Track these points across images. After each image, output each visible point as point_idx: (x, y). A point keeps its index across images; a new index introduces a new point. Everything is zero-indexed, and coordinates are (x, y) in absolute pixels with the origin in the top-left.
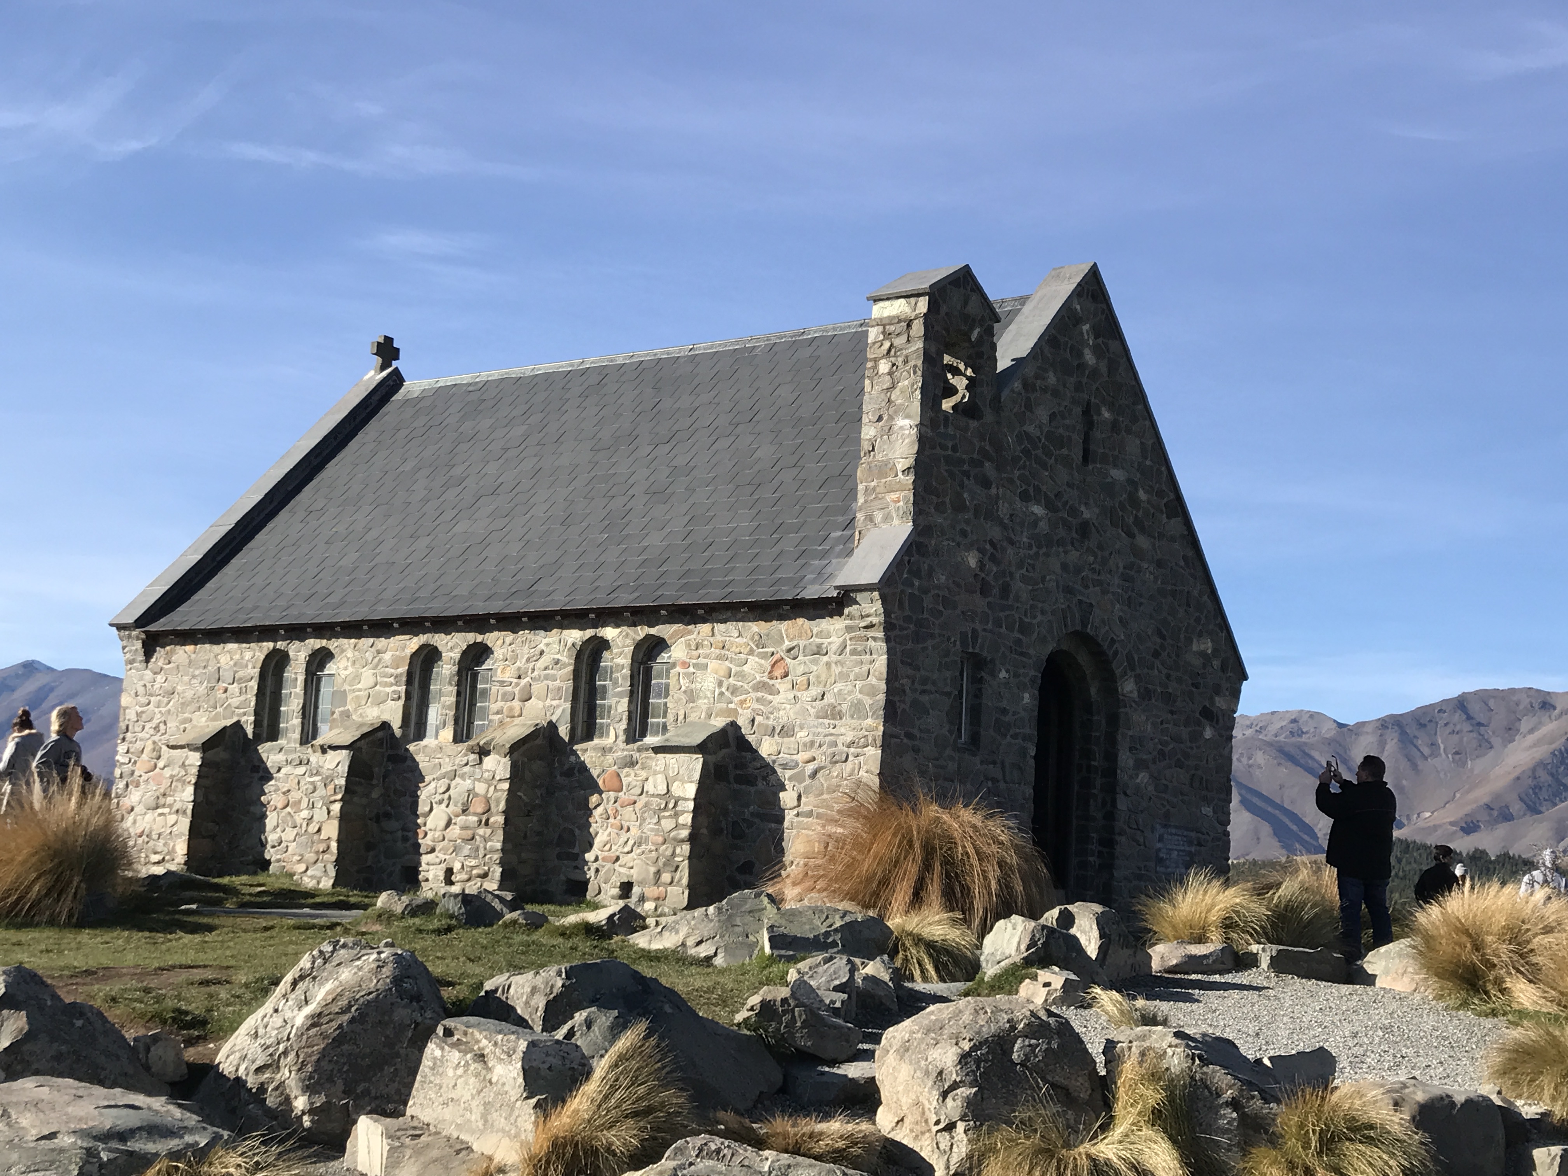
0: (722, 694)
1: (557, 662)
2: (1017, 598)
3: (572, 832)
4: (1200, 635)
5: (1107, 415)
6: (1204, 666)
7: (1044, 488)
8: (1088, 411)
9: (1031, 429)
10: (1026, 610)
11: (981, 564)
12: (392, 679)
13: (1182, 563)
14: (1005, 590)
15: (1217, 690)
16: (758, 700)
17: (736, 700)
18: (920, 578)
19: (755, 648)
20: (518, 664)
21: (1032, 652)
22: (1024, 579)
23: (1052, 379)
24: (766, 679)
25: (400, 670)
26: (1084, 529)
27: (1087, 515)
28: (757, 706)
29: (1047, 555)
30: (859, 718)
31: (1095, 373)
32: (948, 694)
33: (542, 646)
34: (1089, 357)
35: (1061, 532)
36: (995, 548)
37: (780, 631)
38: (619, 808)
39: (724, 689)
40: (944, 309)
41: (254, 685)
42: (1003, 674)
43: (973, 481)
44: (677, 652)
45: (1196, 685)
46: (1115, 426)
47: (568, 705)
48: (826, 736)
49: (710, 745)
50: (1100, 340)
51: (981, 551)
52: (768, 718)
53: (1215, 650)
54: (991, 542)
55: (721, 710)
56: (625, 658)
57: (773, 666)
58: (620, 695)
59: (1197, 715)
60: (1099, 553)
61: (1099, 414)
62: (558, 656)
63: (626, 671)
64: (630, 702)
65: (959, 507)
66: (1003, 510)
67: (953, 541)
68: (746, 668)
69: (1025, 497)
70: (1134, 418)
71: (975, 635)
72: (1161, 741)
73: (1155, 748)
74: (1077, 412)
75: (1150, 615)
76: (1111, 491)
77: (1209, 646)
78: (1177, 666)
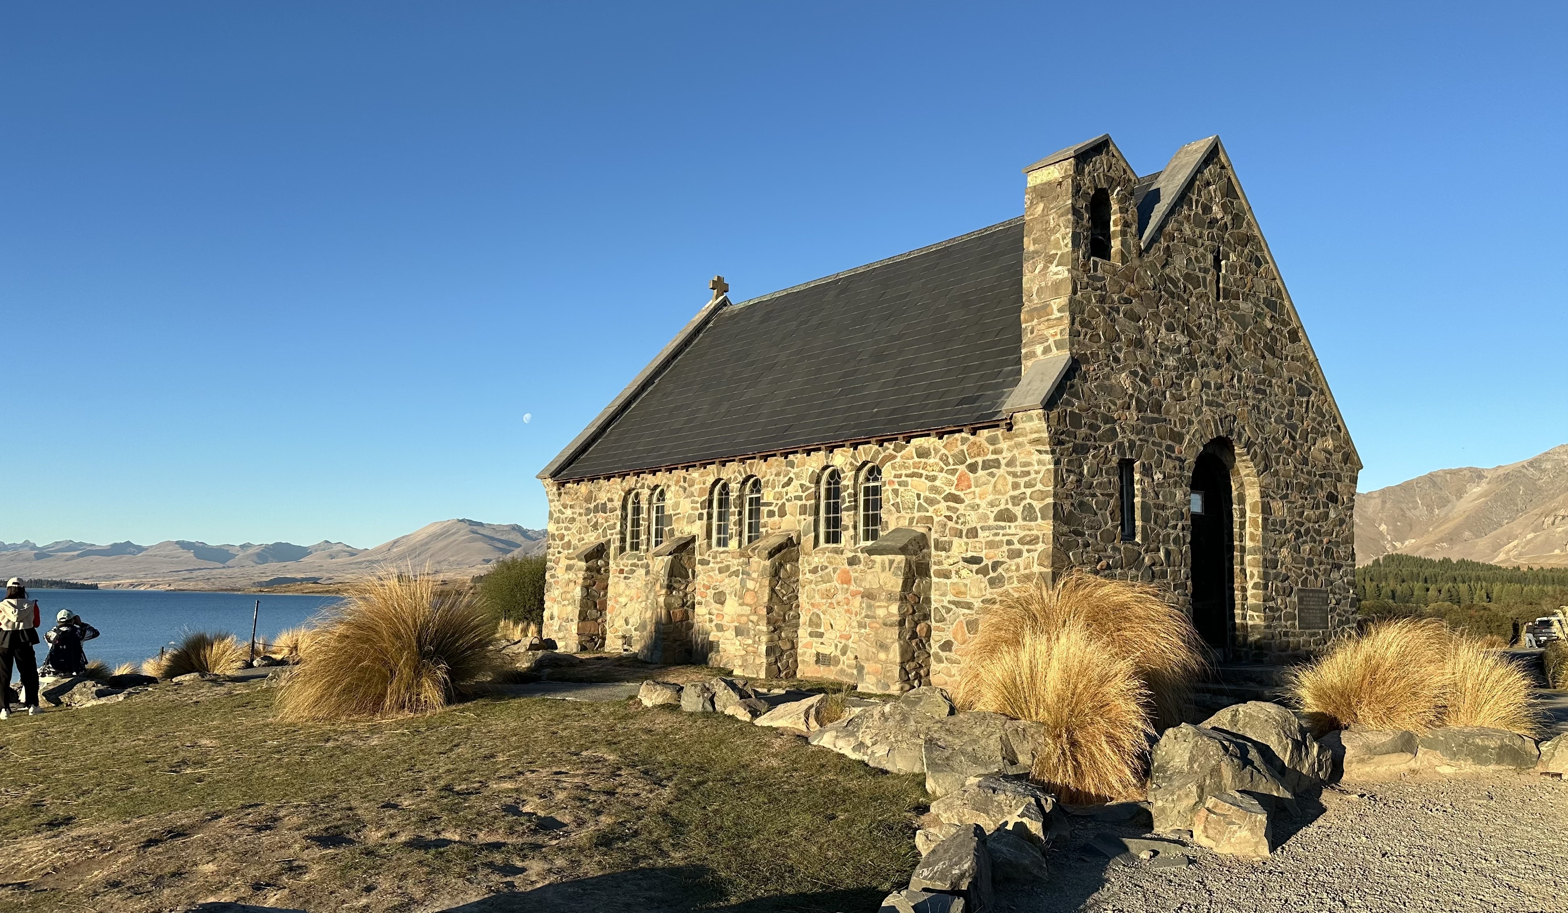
0: (920, 504)
1: (802, 486)
3: (818, 616)
4: (1324, 435)
5: (1234, 259)
6: (1328, 459)
7: (1185, 320)
8: (1218, 257)
9: (1170, 272)
10: (1175, 422)
12: (699, 505)
13: (1304, 378)
14: (1157, 406)
15: (1340, 477)
16: (949, 508)
17: (931, 509)
18: (1079, 398)
19: (944, 466)
20: (777, 489)
21: (1183, 456)
23: (1185, 230)
24: (953, 491)
25: (704, 498)
27: (1223, 341)
28: (948, 514)
30: (1030, 520)
32: (1111, 496)
33: (792, 475)
34: (1216, 213)
35: (1203, 356)
36: (1143, 369)
37: (963, 451)
38: (850, 598)
39: (922, 501)
40: (1088, 171)
41: (619, 512)
42: (1158, 476)
43: (1121, 315)
44: (887, 473)
45: (1323, 476)
46: (1243, 269)
47: (812, 518)
48: (1003, 535)
49: (910, 547)
50: (1225, 200)
51: (1134, 374)
52: (957, 523)
53: (1335, 447)
54: (1141, 365)
55: (920, 517)
56: (849, 480)
57: (959, 479)
58: (848, 509)
59: (1325, 500)
60: (1236, 372)
61: (1228, 257)
62: (803, 482)
63: (851, 491)
64: (855, 514)
65: (1112, 337)
66: (1150, 338)
67: (1107, 365)
68: (937, 483)
69: (1168, 328)
70: (1259, 264)
71: (1132, 444)
72: (1297, 523)
73: (1292, 528)
74: (1210, 257)
75: (1283, 422)
76: (1242, 321)
77: (1330, 444)
78: (1305, 462)
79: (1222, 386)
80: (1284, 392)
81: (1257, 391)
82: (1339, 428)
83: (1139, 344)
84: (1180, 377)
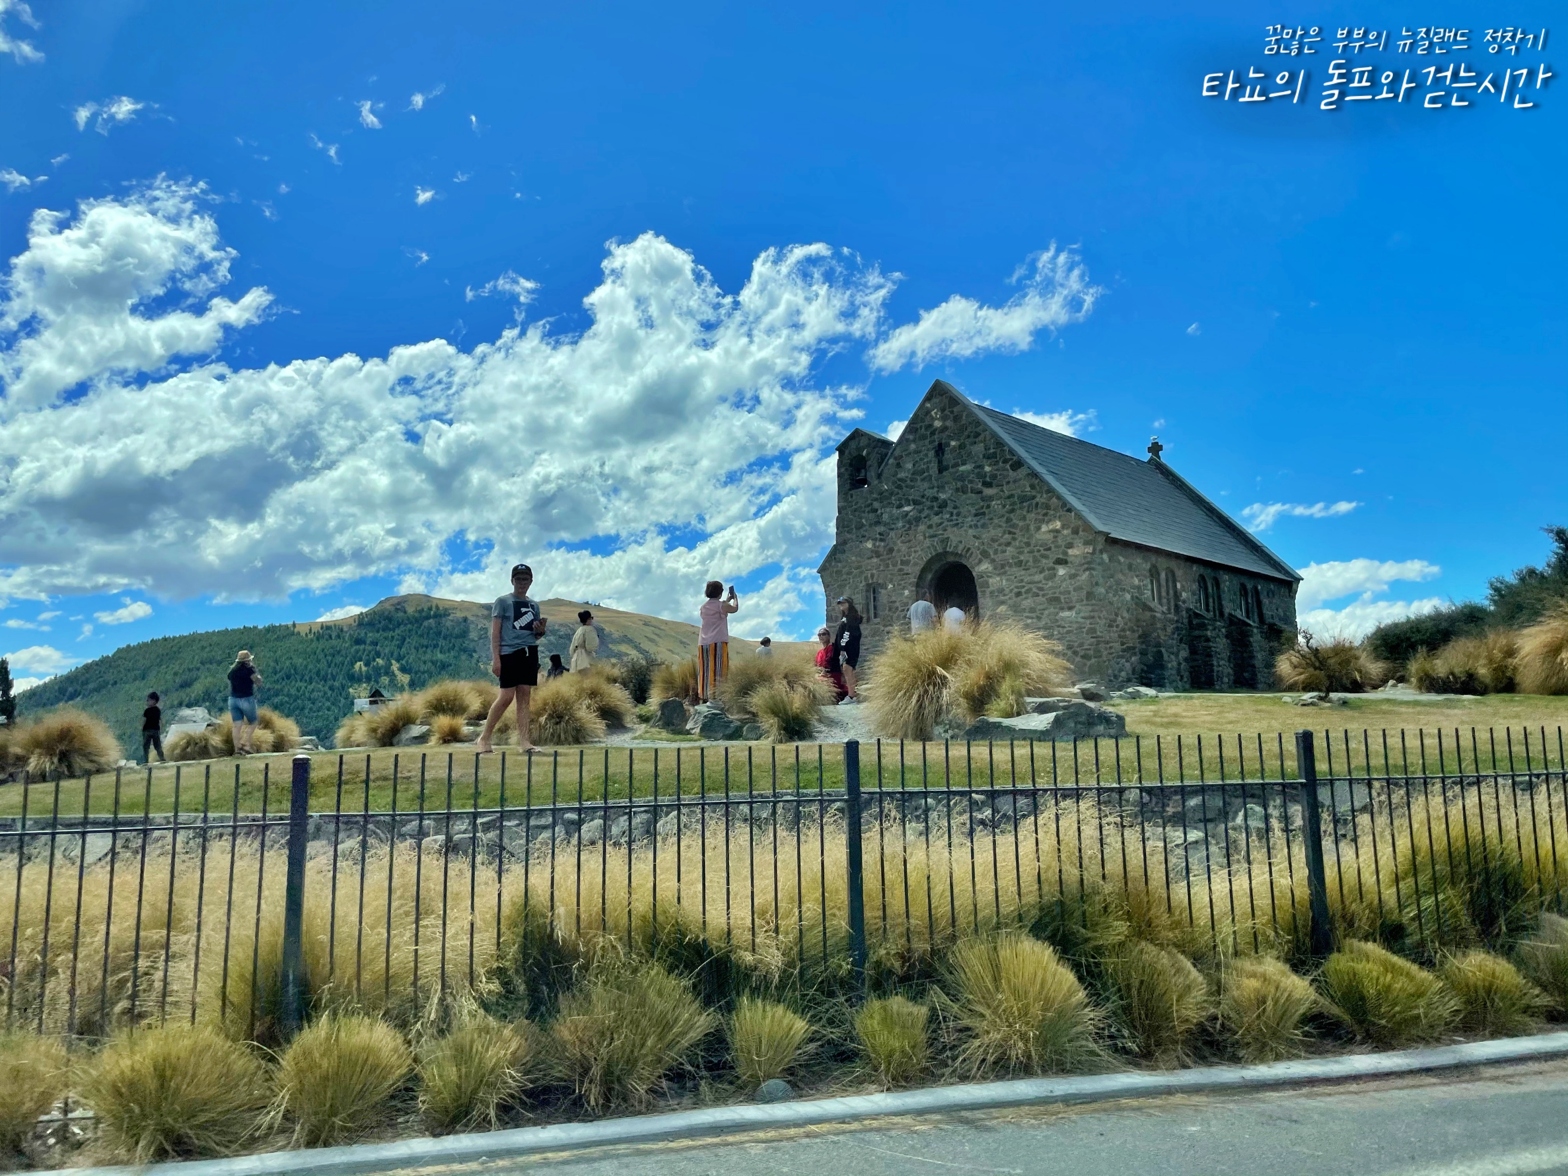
2: (899, 551)
4: (1050, 520)
5: (953, 443)
6: (1055, 537)
7: (910, 498)
8: (940, 450)
9: (902, 475)
11: (874, 545)
14: (891, 550)
15: (1070, 546)
21: (910, 571)
22: (902, 542)
23: (913, 446)
26: (943, 505)
27: (943, 496)
29: (917, 526)
31: (944, 429)
34: (937, 424)
35: (926, 512)
40: (847, 452)
42: (890, 586)
45: (1049, 549)
46: (962, 446)
50: (947, 412)
51: (876, 539)
54: (880, 534)
59: (1051, 565)
60: (955, 511)
61: (949, 445)
65: (860, 526)
66: (885, 517)
69: (900, 506)
70: (977, 435)
71: (872, 576)
72: (1017, 587)
73: (1011, 591)
74: (932, 454)
75: (1000, 526)
76: (962, 478)
77: (1058, 524)
78: (1028, 544)
79: (941, 524)
80: (1004, 506)
81: (976, 515)
82: (1069, 510)
83: (878, 523)
84: (910, 529)
